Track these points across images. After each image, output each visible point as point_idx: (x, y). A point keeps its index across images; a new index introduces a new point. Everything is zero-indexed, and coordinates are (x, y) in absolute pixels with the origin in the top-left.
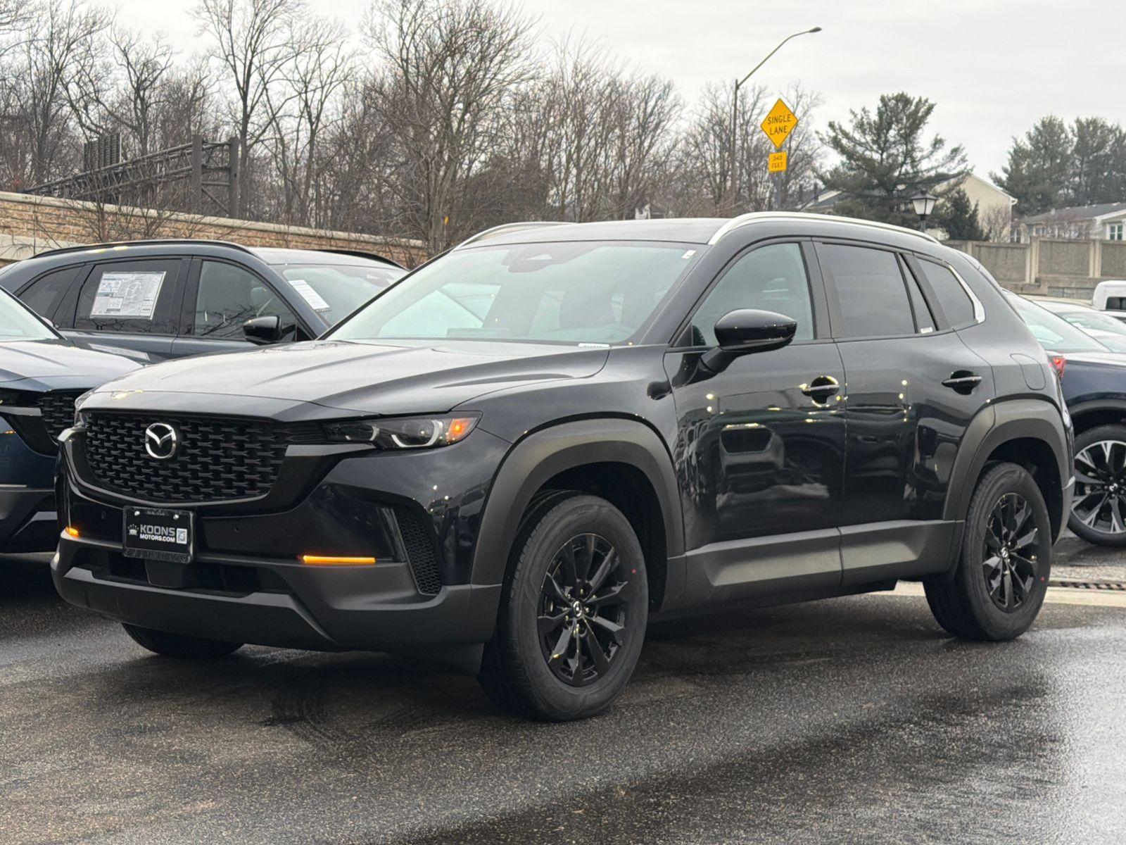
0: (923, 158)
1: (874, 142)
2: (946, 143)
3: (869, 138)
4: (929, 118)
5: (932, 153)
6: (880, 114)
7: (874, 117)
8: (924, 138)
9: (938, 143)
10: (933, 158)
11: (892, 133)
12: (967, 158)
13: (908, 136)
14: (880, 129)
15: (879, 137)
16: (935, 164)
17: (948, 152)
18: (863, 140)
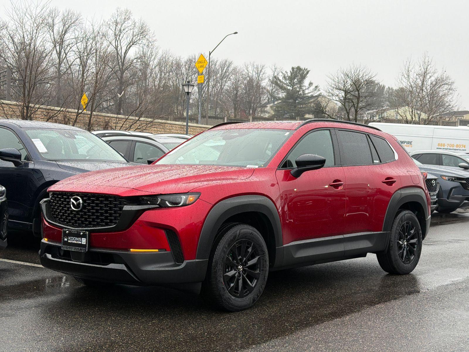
0: (306, 89)
1: (290, 83)
2: (313, 84)
3: (288, 82)
4: (308, 75)
5: (309, 88)
6: (292, 74)
7: (289, 74)
8: (306, 82)
9: (311, 84)
10: (309, 89)
11: (296, 80)
12: (320, 89)
13: (301, 82)
14: (291, 78)
15: (291, 82)
16: (310, 92)
17: (314, 87)
18: (286, 83)
